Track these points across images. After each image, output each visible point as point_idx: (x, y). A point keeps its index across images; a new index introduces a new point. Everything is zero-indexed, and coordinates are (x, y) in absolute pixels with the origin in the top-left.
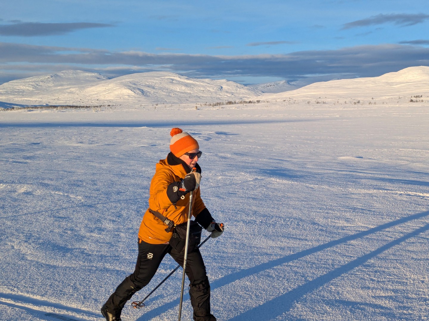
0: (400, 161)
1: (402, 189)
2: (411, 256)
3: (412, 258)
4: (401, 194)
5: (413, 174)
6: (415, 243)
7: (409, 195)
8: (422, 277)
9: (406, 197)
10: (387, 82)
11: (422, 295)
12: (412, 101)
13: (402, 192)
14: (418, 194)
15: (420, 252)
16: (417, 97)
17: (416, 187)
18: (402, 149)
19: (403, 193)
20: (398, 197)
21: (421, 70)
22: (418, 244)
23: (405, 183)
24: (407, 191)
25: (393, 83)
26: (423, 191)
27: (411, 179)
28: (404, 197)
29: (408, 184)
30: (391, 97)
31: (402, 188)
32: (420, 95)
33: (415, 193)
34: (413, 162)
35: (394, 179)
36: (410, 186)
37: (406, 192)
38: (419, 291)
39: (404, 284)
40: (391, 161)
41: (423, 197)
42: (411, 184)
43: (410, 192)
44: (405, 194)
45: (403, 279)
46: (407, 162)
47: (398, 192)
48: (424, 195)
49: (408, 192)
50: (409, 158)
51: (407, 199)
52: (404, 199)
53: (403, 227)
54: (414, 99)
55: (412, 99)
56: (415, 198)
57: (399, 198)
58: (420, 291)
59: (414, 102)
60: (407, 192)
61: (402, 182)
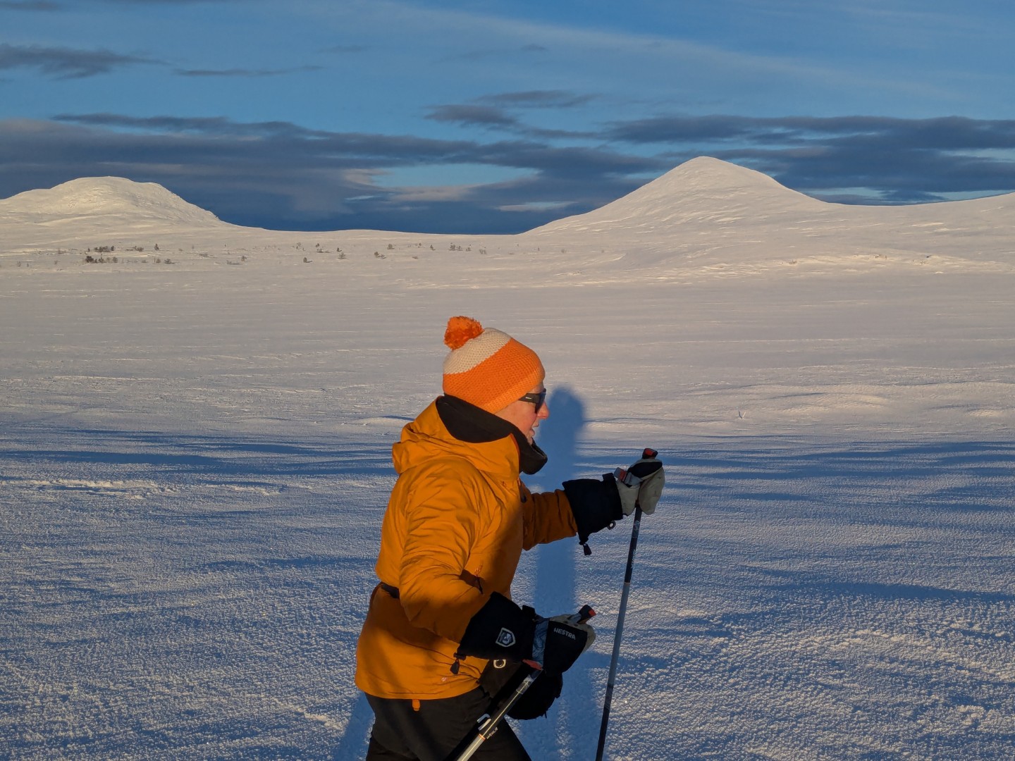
0: (53, 407)
1: (46, 476)
2: (44, 639)
3: (48, 643)
4: (42, 488)
5: (82, 436)
6: (60, 604)
7: (63, 488)
8: (65, 686)
9: (55, 494)
10: (26, 214)
11: (57, 731)
12: (89, 259)
13: (44, 483)
14: (84, 483)
15: (68, 625)
16: (101, 250)
17: (82, 466)
18: (59, 377)
19: (48, 483)
20: (34, 494)
21: (109, 187)
22: (66, 606)
23: (57, 459)
24: (59, 477)
25: (42, 215)
26: (97, 476)
27: (75, 448)
28: (49, 494)
29: (64, 460)
30: (39, 250)
31: (48, 472)
32: (110, 246)
33: (77, 482)
34: (85, 406)
35: (30, 452)
36: (67, 465)
37: (55, 482)
38: (51, 722)
39: (18, 711)
40: (32, 406)
41: (97, 490)
42: (72, 460)
43: (66, 481)
44: (53, 487)
45: (17, 699)
46: (68, 409)
47: (36, 482)
48: (100, 485)
49: (61, 480)
50: (75, 397)
51: (56, 497)
52: (49, 498)
53: (36, 567)
54: (95, 255)
55: (90, 254)
56: (77, 494)
57: (37, 497)
58: (55, 723)
59: (96, 262)
60: (57, 481)
61: (49, 458)
